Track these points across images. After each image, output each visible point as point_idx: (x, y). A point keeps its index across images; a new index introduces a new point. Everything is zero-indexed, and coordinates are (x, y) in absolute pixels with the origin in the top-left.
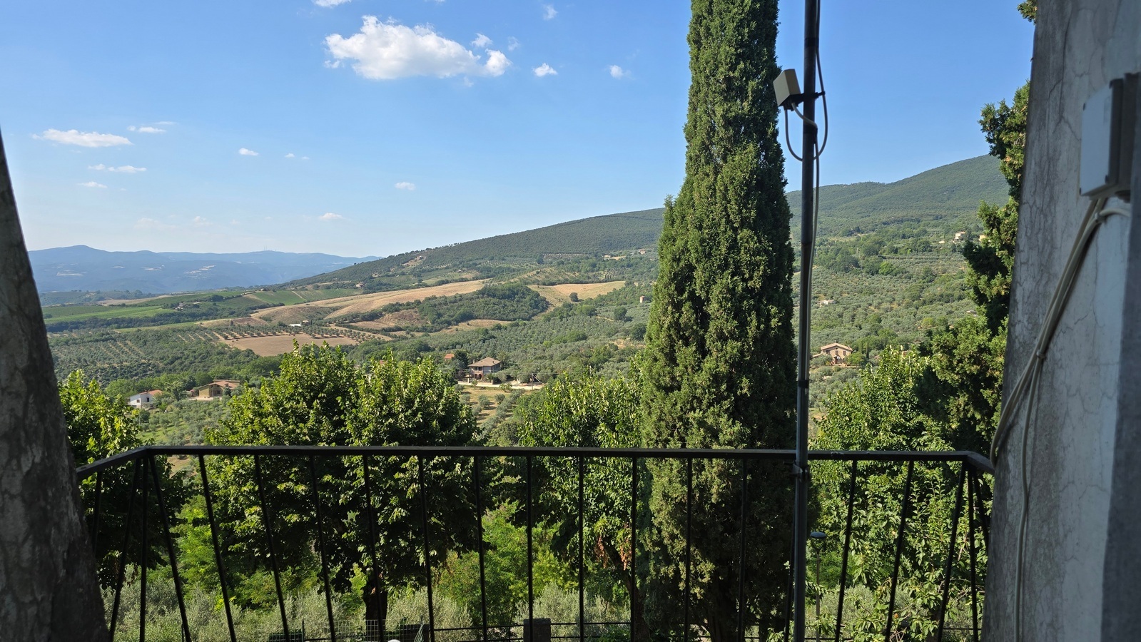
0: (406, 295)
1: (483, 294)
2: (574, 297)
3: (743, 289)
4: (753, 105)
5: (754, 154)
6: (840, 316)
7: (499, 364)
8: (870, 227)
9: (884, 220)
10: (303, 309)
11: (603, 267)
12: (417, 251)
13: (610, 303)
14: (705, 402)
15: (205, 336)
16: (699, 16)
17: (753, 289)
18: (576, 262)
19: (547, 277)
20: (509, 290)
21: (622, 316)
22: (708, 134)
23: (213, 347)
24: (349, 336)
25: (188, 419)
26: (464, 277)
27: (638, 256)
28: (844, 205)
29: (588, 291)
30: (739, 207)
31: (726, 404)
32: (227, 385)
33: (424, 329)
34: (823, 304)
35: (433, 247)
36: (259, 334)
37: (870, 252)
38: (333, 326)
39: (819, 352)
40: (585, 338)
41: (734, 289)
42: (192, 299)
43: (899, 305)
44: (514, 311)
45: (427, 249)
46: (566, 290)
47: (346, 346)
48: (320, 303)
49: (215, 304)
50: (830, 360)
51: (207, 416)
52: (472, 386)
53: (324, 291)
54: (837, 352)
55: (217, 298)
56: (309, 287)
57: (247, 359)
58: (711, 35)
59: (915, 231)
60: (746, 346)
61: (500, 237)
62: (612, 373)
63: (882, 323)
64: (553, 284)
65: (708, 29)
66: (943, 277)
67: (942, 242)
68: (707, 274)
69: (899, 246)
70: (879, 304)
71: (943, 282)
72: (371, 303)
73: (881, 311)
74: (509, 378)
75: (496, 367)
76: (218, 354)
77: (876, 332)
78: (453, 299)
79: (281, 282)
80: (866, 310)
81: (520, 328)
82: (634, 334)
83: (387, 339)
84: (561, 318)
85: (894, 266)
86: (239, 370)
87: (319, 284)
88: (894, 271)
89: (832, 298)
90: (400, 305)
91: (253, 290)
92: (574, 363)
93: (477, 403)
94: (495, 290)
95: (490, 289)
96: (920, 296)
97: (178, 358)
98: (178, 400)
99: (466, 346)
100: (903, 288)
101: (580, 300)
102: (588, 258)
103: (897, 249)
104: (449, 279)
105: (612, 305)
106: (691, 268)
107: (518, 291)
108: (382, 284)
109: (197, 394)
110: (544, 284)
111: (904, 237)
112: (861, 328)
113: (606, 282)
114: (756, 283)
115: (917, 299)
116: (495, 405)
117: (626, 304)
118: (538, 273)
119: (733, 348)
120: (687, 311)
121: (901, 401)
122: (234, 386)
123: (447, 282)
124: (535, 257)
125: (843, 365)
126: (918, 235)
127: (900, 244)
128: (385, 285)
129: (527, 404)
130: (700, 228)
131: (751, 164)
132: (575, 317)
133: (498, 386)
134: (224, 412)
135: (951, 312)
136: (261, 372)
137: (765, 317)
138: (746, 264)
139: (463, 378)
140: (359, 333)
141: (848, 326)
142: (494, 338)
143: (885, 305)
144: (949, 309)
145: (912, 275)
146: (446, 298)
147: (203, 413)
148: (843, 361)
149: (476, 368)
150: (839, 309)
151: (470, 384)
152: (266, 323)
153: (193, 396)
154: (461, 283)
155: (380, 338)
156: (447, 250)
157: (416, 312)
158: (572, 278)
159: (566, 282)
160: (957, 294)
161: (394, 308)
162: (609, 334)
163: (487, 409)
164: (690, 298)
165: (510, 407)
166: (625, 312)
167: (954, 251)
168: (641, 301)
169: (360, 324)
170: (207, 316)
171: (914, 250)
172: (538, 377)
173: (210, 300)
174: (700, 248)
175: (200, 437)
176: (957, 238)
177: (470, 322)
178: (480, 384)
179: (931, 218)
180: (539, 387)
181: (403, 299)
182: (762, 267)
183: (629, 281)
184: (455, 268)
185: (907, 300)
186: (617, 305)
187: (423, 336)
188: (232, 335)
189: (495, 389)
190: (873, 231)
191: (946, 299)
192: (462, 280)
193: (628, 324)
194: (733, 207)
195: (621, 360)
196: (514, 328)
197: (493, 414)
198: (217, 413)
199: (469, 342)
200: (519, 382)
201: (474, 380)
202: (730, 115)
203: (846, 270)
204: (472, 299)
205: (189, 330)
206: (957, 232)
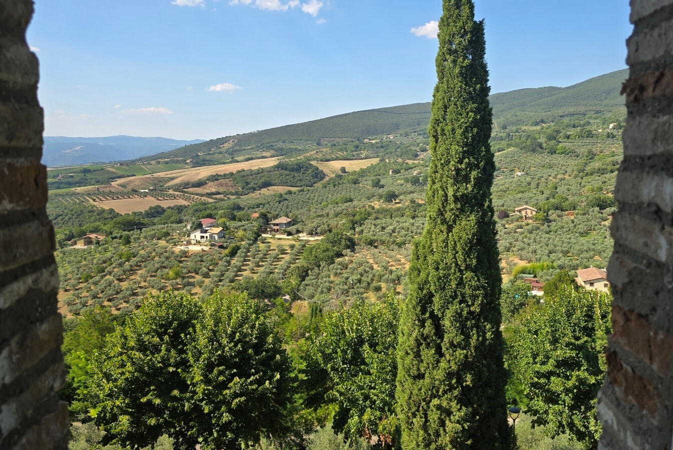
0: (223, 168)
1: (278, 168)
2: (343, 170)
3: (468, 313)
4: (474, 187)
5: (475, 221)
6: (529, 184)
7: (290, 221)
8: (551, 119)
9: (561, 114)
10: (149, 178)
11: (363, 148)
12: (230, 136)
13: (369, 174)
14: (441, 390)
15: (79, 199)
16: (437, 120)
17: (474, 312)
18: (345, 144)
19: (323, 155)
20: (297, 165)
21: (377, 184)
22: (443, 204)
23: (85, 207)
24: (183, 199)
25: (69, 262)
26: (264, 155)
27: (388, 140)
28: (533, 103)
29: (353, 166)
30: (465, 257)
31: (456, 393)
32: (97, 237)
33: (236, 193)
34: (517, 175)
35: (241, 133)
36: (118, 198)
37: (551, 138)
38: (171, 192)
39: (514, 212)
40: (351, 200)
41: (461, 313)
42: (68, 171)
43: (570, 176)
44: (301, 180)
45: (237, 135)
46: (337, 165)
47: (181, 206)
48: (161, 175)
49: (85, 175)
50: (521, 217)
51: (83, 260)
52: (271, 238)
53: (164, 165)
54: (526, 212)
55: (86, 171)
56: (153, 162)
57: (110, 216)
58: (445, 134)
59: (582, 122)
60: (469, 353)
61: (289, 126)
62: (370, 228)
63: (558, 190)
64: (328, 160)
65: (443, 130)
66: (600, 156)
67: (600, 131)
68: (442, 301)
69: (570, 133)
70: (556, 175)
71: (600, 159)
72: (198, 174)
73: (557, 181)
74: (298, 232)
75: (289, 224)
76: (89, 212)
77: (554, 196)
78: (257, 172)
79: (132, 158)
80: (546, 180)
81: (305, 193)
82: (386, 198)
83: (210, 200)
84: (334, 186)
85: (567, 148)
86: (105, 224)
87: (160, 160)
88: (567, 152)
89: (523, 171)
90: (219, 176)
91: (112, 164)
92: (344, 221)
93: (275, 250)
94: (287, 165)
95: (283, 164)
96: (584, 170)
97: (60, 215)
98: (62, 248)
99: (267, 206)
100: (572, 164)
101: (348, 172)
102: (352, 142)
103: (569, 136)
104: (254, 156)
105: (370, 176)
106: (431, 295)
107: (303, 165)
108: (205, 160)
109: (75, 243)
110: (322, 161)
111: (574, 126)
112: (543, 194)
113: (366, 159)
114: (476, 308)
115: (582, 172)
116: (289, 251)
117: (380, 175)
118: (317, 152)
119: (460, 354)
120: (429, 326)
121: (572, 325)
122: (101, 238)
123: (252, 159)
124: (315, 140)
125: (530, 221)
126: (584, 125)
127: (572, 132)
128: (208, 161)
129: (311, 251)
130: (437, 269)
131: (473, 229)
132: (344, 185)
133: (290, 237)
134: (95, 257)
135: (605, 182)
136: (120, 227)
137: (482, 332)
138: (469, 296)
139: (265, 232)
140: (190, 196)
141: (534, 191)
142: (287, 200)
143: (560, 176)
144: (604, 180)
145: (579, 154)
146: (252, 171)
147: (80, 258)
148: (531, 218)
149: (275, 225)
150: (528, 179)
151: (271, 236)
152: (123, 189)
153: (72, 245)
154: (262, 160)
155: (205, 200)
156: (251, 135)
157: (230, 181)
158: (341, 156)
159: (337, 159)
160: (609, 168)
161: (215, 178)
162: (368, 197)
163: (283, 254)
164: (430, 317)
165: (300, 252)
166: (379, 181)
167: (608, 137)
168: (391, 173)
169: (190, 190)
170: (80, 183)
171: (581, 136)
172: (319, 230)
173: (81, 172)
174: (437, 283)
175: (78, 276)
176: (611, 127)
177: (269, 188)
178: (277, 236)
179: (593, 113)
180: (319, 238)
181: (221, 171)
182: (480, 298)
183: (382, 158)
184: (258, 148)
185: (575, 172)
186: (374, 176)
187: (236, 198)
188: (98, 198)
189: (288, 239)
190: (553, 122)
191: (602, 172)
192: (263, 157)
193: (382, 189)
194: (460, 256)
195: (376, 218)
196: (301, 193)
197: (287, 258)
198: (90, 258)
199: (269, 203)
200: (305, 234)
201: (273, 233)
202: (458, 194)
203: (534, 151)
204: (270, 171)
205: (67, 195)
206: (611, 123)
